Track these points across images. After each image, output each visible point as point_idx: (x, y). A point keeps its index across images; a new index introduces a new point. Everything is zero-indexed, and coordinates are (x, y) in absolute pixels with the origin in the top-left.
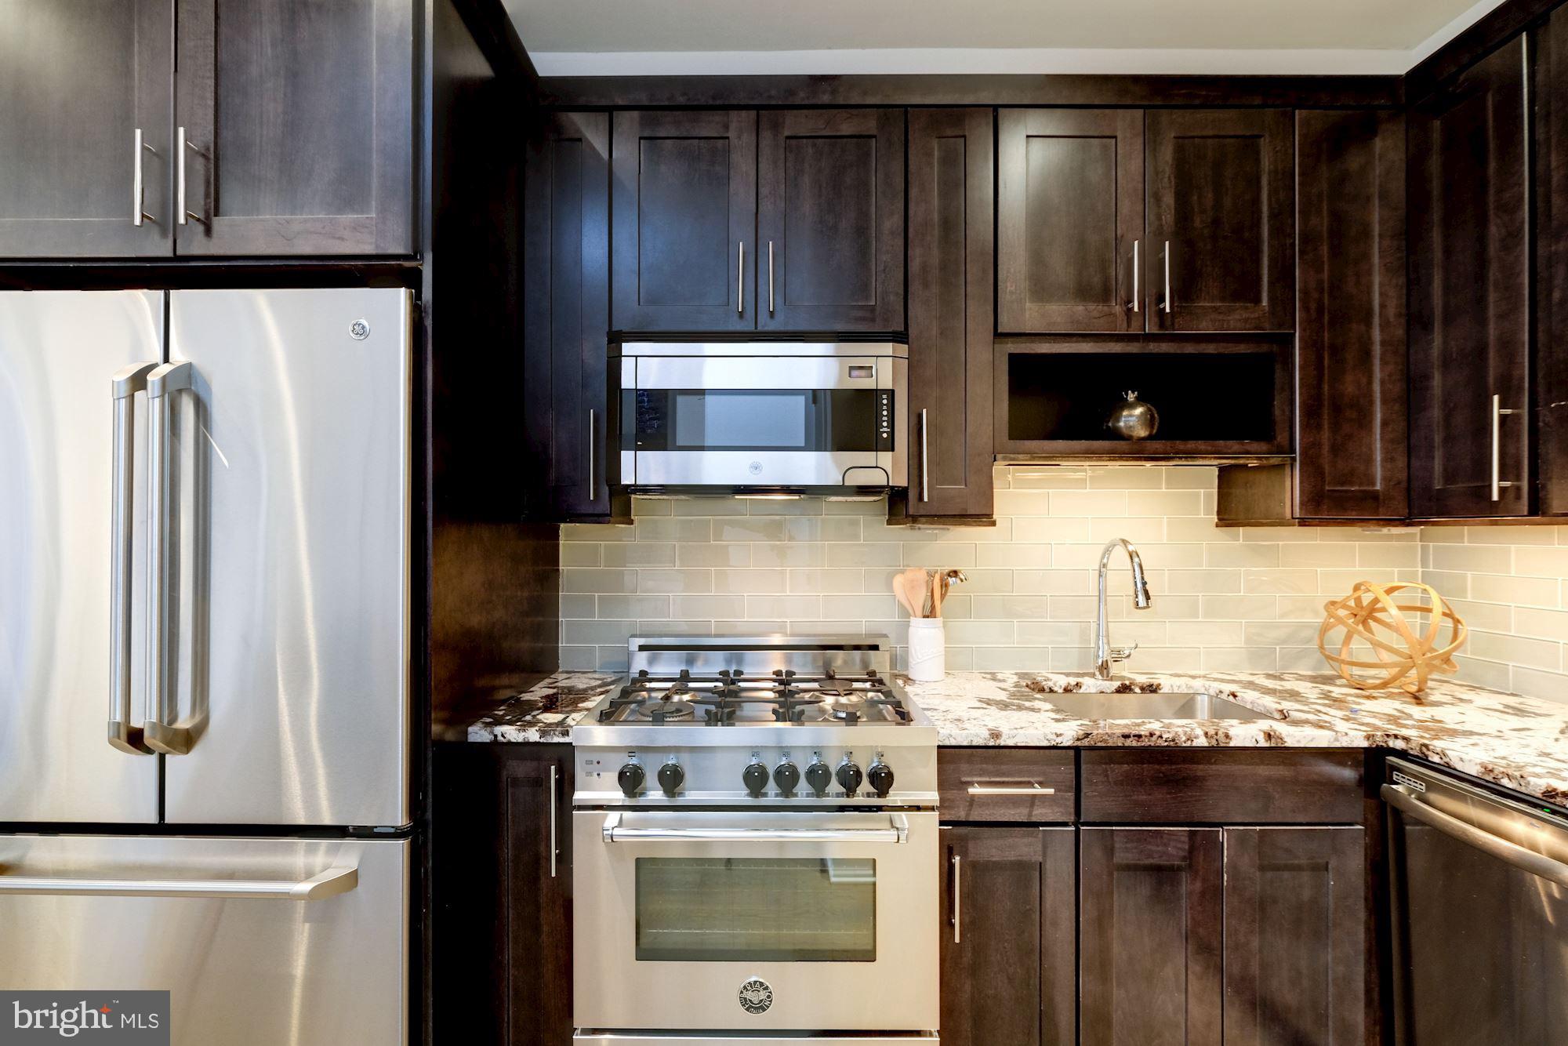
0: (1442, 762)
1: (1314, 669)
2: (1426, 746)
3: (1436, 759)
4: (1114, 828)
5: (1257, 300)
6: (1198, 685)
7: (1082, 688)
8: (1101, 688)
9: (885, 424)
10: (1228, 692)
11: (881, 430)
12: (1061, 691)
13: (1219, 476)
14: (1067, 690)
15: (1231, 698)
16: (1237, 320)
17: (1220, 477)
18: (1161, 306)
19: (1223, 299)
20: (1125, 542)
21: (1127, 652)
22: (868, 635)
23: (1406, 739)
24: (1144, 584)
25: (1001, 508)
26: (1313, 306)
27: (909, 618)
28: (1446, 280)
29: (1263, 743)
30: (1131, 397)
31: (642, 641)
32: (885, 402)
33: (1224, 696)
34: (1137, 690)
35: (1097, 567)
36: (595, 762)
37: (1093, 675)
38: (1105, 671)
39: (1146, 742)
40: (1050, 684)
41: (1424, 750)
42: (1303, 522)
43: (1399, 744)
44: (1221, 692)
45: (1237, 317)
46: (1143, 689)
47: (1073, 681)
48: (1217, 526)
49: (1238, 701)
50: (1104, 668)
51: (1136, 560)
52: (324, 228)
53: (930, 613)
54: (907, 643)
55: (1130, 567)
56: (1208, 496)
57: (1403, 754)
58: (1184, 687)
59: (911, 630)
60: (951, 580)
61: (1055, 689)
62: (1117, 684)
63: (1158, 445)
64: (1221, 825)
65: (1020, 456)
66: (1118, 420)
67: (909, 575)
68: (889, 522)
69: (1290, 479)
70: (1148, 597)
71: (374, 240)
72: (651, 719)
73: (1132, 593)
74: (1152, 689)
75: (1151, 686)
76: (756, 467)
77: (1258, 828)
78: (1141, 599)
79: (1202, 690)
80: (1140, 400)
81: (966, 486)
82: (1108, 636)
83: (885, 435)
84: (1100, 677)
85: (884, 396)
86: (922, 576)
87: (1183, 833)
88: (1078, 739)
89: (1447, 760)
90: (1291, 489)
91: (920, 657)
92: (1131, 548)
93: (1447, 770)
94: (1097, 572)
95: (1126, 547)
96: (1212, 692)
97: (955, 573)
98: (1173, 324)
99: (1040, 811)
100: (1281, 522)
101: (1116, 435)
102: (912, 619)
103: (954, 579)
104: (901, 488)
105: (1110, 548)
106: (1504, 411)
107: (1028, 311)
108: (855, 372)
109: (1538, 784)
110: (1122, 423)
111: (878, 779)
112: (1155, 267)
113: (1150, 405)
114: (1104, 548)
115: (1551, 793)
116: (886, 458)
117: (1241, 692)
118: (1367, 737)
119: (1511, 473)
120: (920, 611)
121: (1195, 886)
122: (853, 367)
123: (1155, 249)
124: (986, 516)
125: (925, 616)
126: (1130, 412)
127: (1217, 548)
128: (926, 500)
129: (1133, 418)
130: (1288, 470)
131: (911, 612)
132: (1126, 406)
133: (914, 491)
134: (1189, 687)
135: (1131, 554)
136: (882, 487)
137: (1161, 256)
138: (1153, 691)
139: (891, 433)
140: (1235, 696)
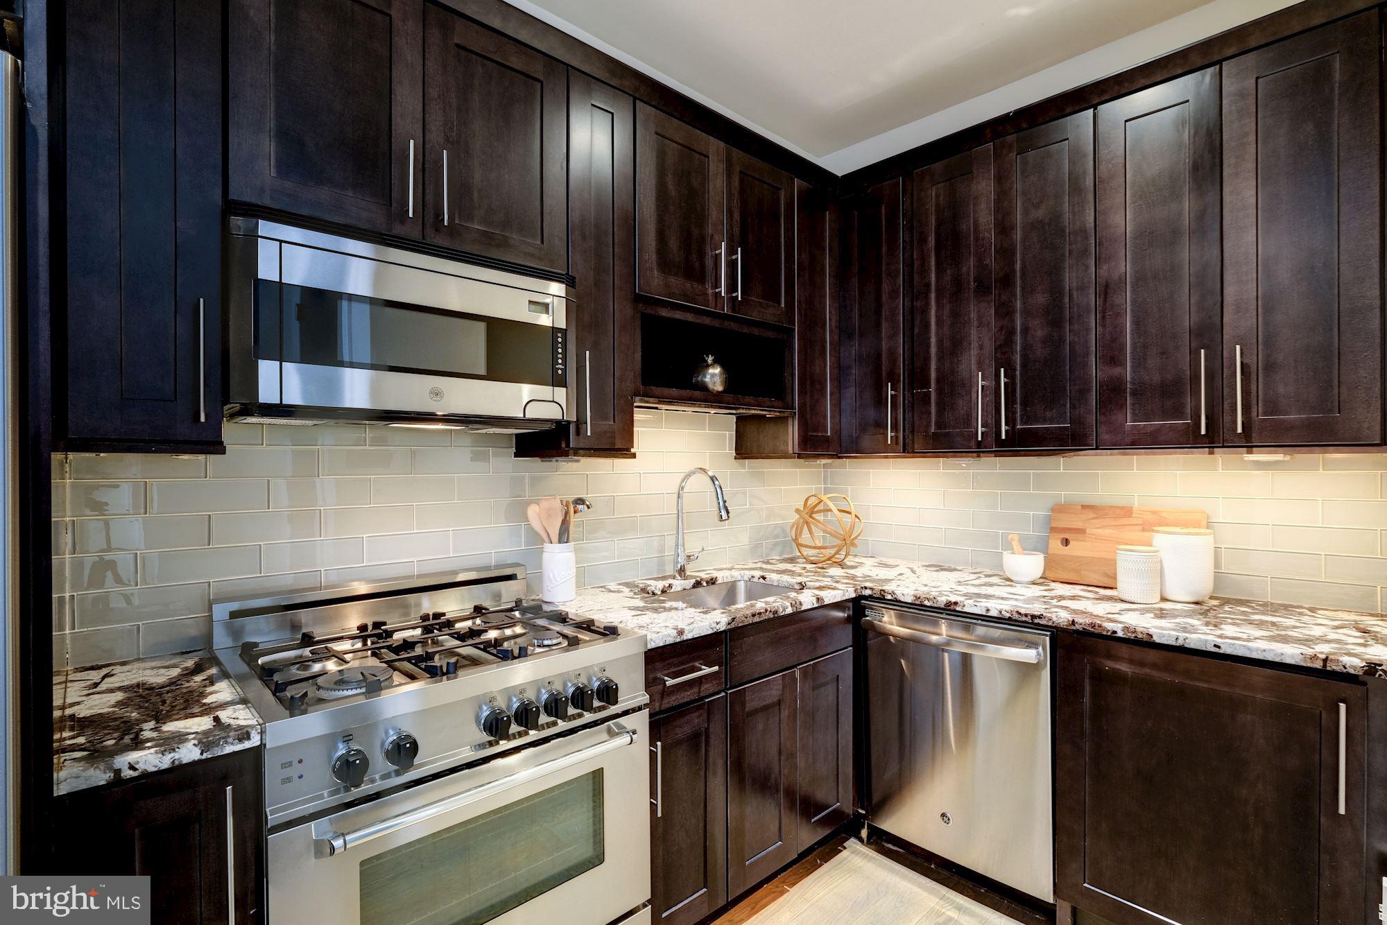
0: (892, 598)
1: (780, 556)
2: (884, 591)
3: (889, 597)
4: (746, 686)
5: (779, 303)
6: (736, 574)
7: (673, 588)
8: (684, 586)
9: (560, 361)
10: (759, 576)
11: (557, 367)
12: (659, 593)
13: (736, 422)
14: (663, 592)
15: (761, 580)
16: (769, 314)
18: (734, 295)
19: (763, 298)
20: (704, 470)
21: (696, 555)
22: (498, 567)
23: (872, 589)
24: (725, 502)
25: (642, 444)
26: (803, 312)
27: (542, 545)
28: (860, 310)
29: (815, 604)
30: (710, 359)
31: (235, 606)
32: (560, 340)
33: (755, 580)
34: (705, 584)
35: (677, 491)
36: (295, 762)
37: (674, 578)
38: (683, 573)
39: (764, 617)
40: (653, 588)
41: (882, 593)
42: (800, 456)
43: (867, 592)
44: (753, 577)
45: (770, 312)
46: (707, 582)
47: (666, 583)
48: (735, 458)
49: (768, 581)
50: (682, 571)
51: (717, 483)
53: (565, 534)
54: (541, 569)
55: (713, 490)
56: (730, 436)
57: (871, 598)
58: (729, 577)
59: (546, 556)
60: (580, 507)
61: (656, 592)
62: (693, 581)
63: (729, 397)
64: (795, 666)
65: (651, 400)
66: (705, 376)
67: (544, 504)
68: (517, 455)
69: (792, 427)
70: (728, 512)
72: (363, 690)
73: (717, 509)
74: (712, 582)
75: (712, 579)
76: (436, 393)
77: (812, 662)
78: (724, 513)
79: (740, 578)
80: (715, 362)
81: (614, 422)
82: (683, 545)
83: (560, 372)
84: (679, 578)
85: (559, 335)
86: (556, 504)
87: (779, 678)
88: (729, 624)
89: (895, 596)
90: (793, 432)
91: (558, 580)
92: (710, 474)
93: (898, 602)
94: (676, 495)
95: (706, 473)
96: (746, 579)
97: (580, 501)
98: (739, 310)
99: (707, 686)
100: (785, 456)
101: (704, 388)
102: (547, 546)
103: (582, 506)
104: (569, 422)
105: (688, 476)
106: (893, 393)
107: (656, 280)
108: (533, 307)
109: (942, 601)
110: (708, 379)
111: (608, 693)
112: (732, 265)
113: (723, 366)
114: (682, 476)
115: (949, 604)
116: (560, 394)
117: (767, 575)
118: (855, 591)
119: (895, 427)
120: (555, 537)
121: (785, 713)
122: (530, 302)
123: (731, 251)
124: (628, 450)
125: (560, 542)
126: (711, 371)
127: (734, 473)
128: (589, 434)
129: (713, 375)
130: (790, 421)
131: (546, 539)
132: (708, 366)
133: (580, 422)
134: (732, 577)
135: (713, 479)
136: (558, 422)
137: (734, 257)
138: (713, 583)
139: (565, 370)
140: (764, 578)
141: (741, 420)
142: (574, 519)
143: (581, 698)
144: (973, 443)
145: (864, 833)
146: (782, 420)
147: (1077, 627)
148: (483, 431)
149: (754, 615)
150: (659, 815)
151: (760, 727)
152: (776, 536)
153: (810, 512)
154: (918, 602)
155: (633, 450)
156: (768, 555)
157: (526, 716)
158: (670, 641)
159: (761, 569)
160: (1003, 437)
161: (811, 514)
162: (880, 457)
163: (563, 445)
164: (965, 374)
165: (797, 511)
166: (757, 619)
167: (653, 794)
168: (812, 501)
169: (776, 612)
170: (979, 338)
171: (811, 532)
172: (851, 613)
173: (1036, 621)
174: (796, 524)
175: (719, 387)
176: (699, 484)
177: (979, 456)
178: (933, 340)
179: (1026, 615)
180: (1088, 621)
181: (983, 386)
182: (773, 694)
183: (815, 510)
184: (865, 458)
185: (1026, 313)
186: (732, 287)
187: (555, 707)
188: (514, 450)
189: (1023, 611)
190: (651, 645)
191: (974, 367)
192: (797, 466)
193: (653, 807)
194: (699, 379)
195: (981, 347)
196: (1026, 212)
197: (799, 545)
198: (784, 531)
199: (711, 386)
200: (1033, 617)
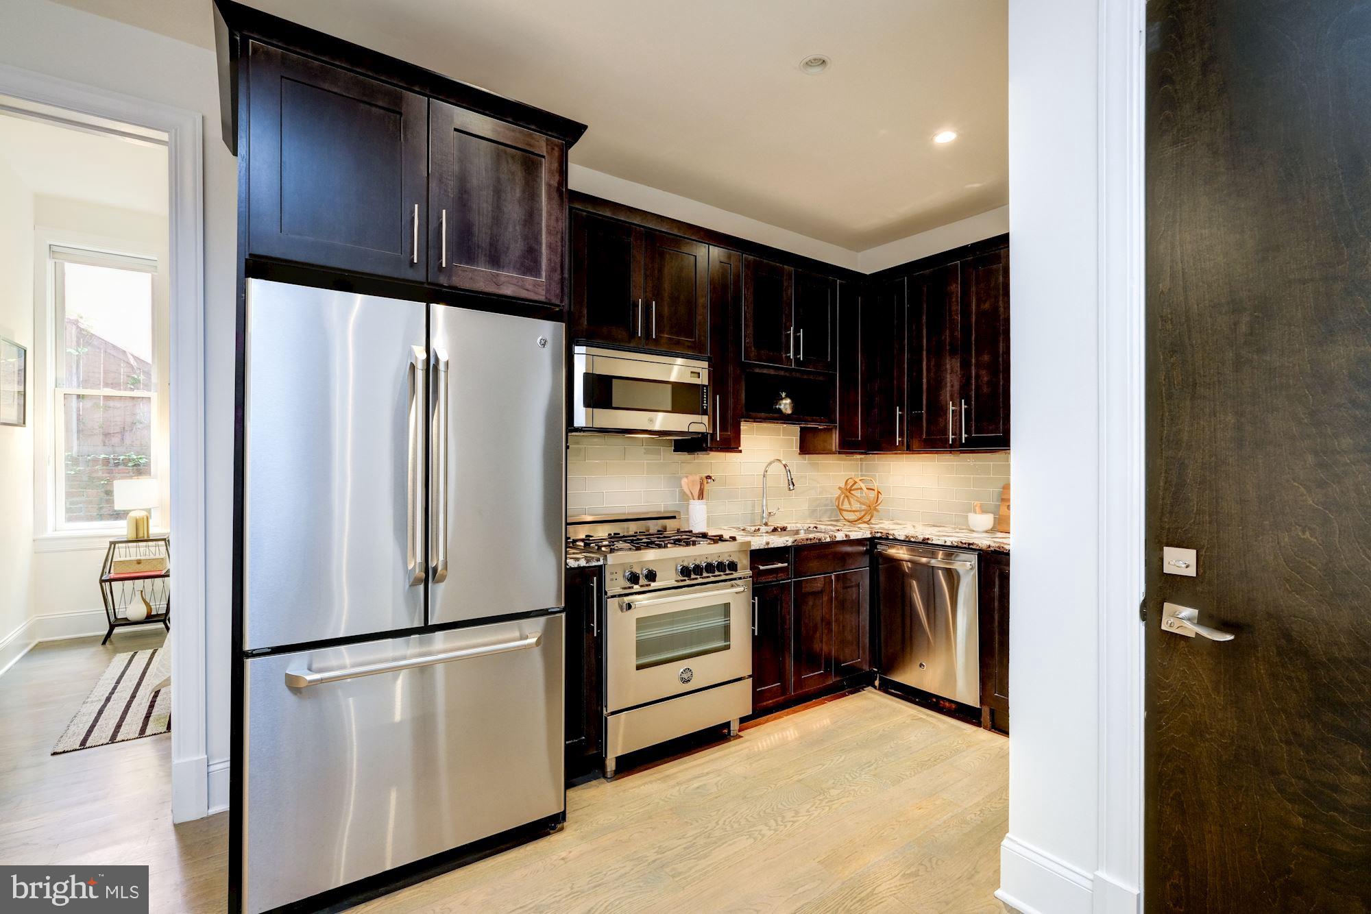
2: (888, 533)
3: (891, 537)
4: (802, 578)
5: (827, 360)
6: (799, 525)
7: (762, 529)
8: (768, 529)
9: (705, 402)
10: (813, 526)
11: (704, 405)
12: (753, 532)
14: (756, 530)
15: (815, 529)
17: (800, 431)
18: (798, 357)
19: (817, 358)
20: (779, 460)
21: (774, 512)
22: (665, 512)
23: (882, 533)
24: (792, 480)
25: (744, 445)
27: (689, 500)
29: (845, 539)
30: (784, 395)
32: (705, 391)
33: (811, 529)
34: (779, 530)
35: (763, 473)
36: (615, 573)
37: (761, 526)
39: (813, 541)
41: (887, 535)
42: (840, 453)
43: (879, 535)
44: (809, 527)
45: (821, 366)
46: (782, 528)
47: (758, 528)
48: (800, 454)
49: (818, 528)
50: (766, 524)
51: (787, 468)
52: (518, 282)
53: (701, 495)
54: (688, 515)
55: (785, 473)
56: (796, 440)
57: (880, 538)
58: (795, 526)
59: (691, 507)
60: (709, 480)
61: (751, 530)
62: (772, 528)
63: (795, 417)
64: (832, 572)
65: (750, 420)
66: (780, 405)
67: (691, 478)
68: (674, 451)
69: (834, 434)
70: (794, 485)
71: (544, 294)
73: (787, 484)
75: (784, 527)
76: (651, 420)
77: (842, 572)
78: (791, 487)
79: (801, 528)
80: (787, 396)
81: (730, 433)
83: (705, 407)
84: (765, 526)
85: (705, 388)
86: (696, 478)
87: (822, 577)
88: (793, 543)
89: (894, 537)
90: (835, 438)
92: (784, 462)
93: (895, 539)
94: (762, 476)
95: (781, 462)
96: (805, 528)
97: (709, 477)
98: (801, 365)
99: (780, 574)
100: (830, 452)
101: (780, 412)
102: (692, 501)
104: (708, 433)
105: (770, 464)
106: (901, 413)
107: (753, 353)
108: (693, 374)
109: (921, 538)
110: (782, 407)
111: (733, 566)
112: (797, 339)
113: (790, 398)
114: (767, 464)
115: (924, 540)
116: (705, 419)
117: (818, 526)
118: (871, 533)
119: (901, 435)
120: (696, 497)
121: (825, 599)
122: (692, 372)
123: (797, 331)
124: (738, 448)
125: (699, 499)
126: (784, 401)
127: (800, 464)
128: (718, 439)
129: (785, 404)
130: (834, 431)
131: (691, 498)
132: (782, 399)
133: (713, 435)
134: (797, 527)
135: (785, 466)
136: (703, 433)
137: (798, 334)
138: (785, 530)
139: (707, 407)
140: (816, 528)
141: (803, 430)
142: (706, 487)
143: (721, 566)
144: (947, 446)
145: (877, 683)
146: (828, 430)
147: (992, 549)
148: (664, 438)
149: (807, 540)
150: (756, 634)
151: (811, 603)
152: (826, 505)
153: (848, 490)
154: (907, 539)
155: (740, 449)
156: (820, 517)
157: (698, 570)
158: (762, 547)
159: (815, 523)
160: (964, 442)
161: (850, 491)
162: (893, 454)
163: (704, 446)
164: (943, 403)
165: (840, 488)
166: (809, 542)
167: (754, 625)
168: (851, 482)
169: (820, 540)
170: (951, 380)
171: (850, 503)
172: (868, 548)
173: (971, 546)
174: (838, 498)
175: (789, 411)
176: (777, 469)
177: (951, 453)
178: (925, 380)
179: (965, 543)
180: (997, 545)
181: (953, 411)
182: (819, 585)
183: (853, 488)
184: (884, 454)
185: (978, 366)
186: (797, 352)
187: (710, 568)
188: (673, 448)
189: (964, 542)
190: (753, 548)
191: (948, 398)
192: (839, 460)
193: (753, 631)
194: (777, 407)
195: (952, 386)
196: (978, 306)
197: (841, 510)
198: (831, 501)
199: (784, 411)
200: (969, 544)
